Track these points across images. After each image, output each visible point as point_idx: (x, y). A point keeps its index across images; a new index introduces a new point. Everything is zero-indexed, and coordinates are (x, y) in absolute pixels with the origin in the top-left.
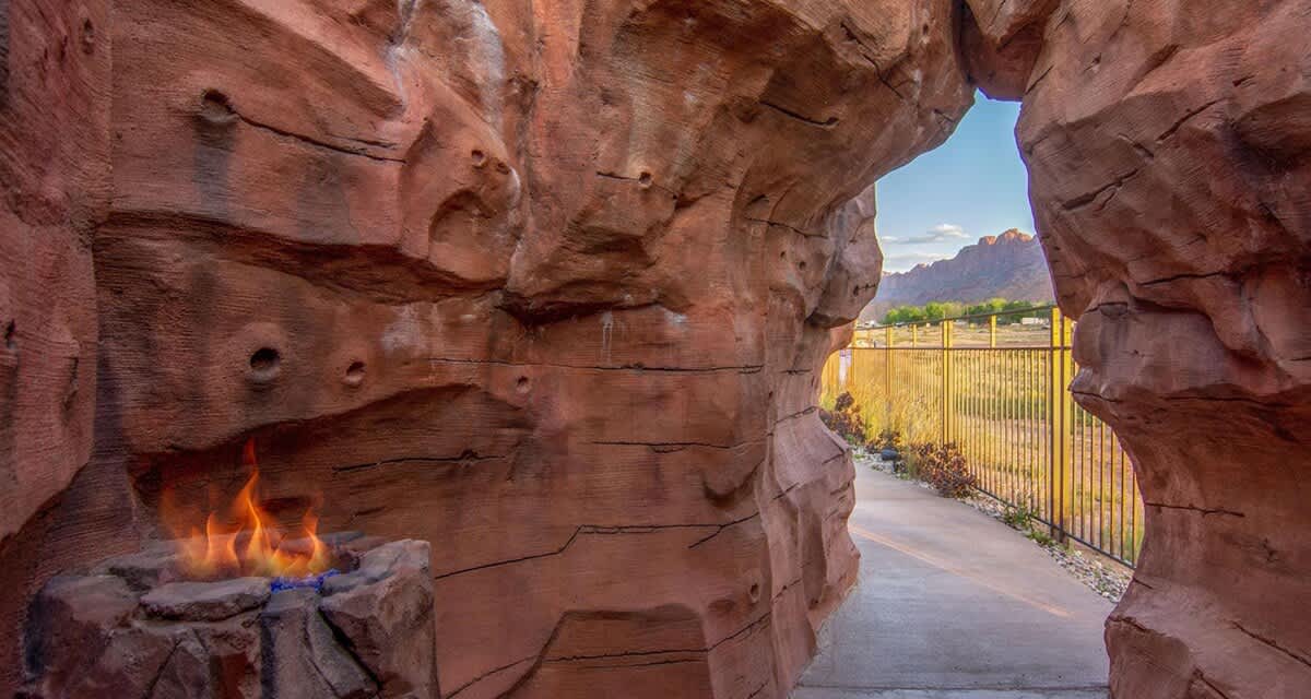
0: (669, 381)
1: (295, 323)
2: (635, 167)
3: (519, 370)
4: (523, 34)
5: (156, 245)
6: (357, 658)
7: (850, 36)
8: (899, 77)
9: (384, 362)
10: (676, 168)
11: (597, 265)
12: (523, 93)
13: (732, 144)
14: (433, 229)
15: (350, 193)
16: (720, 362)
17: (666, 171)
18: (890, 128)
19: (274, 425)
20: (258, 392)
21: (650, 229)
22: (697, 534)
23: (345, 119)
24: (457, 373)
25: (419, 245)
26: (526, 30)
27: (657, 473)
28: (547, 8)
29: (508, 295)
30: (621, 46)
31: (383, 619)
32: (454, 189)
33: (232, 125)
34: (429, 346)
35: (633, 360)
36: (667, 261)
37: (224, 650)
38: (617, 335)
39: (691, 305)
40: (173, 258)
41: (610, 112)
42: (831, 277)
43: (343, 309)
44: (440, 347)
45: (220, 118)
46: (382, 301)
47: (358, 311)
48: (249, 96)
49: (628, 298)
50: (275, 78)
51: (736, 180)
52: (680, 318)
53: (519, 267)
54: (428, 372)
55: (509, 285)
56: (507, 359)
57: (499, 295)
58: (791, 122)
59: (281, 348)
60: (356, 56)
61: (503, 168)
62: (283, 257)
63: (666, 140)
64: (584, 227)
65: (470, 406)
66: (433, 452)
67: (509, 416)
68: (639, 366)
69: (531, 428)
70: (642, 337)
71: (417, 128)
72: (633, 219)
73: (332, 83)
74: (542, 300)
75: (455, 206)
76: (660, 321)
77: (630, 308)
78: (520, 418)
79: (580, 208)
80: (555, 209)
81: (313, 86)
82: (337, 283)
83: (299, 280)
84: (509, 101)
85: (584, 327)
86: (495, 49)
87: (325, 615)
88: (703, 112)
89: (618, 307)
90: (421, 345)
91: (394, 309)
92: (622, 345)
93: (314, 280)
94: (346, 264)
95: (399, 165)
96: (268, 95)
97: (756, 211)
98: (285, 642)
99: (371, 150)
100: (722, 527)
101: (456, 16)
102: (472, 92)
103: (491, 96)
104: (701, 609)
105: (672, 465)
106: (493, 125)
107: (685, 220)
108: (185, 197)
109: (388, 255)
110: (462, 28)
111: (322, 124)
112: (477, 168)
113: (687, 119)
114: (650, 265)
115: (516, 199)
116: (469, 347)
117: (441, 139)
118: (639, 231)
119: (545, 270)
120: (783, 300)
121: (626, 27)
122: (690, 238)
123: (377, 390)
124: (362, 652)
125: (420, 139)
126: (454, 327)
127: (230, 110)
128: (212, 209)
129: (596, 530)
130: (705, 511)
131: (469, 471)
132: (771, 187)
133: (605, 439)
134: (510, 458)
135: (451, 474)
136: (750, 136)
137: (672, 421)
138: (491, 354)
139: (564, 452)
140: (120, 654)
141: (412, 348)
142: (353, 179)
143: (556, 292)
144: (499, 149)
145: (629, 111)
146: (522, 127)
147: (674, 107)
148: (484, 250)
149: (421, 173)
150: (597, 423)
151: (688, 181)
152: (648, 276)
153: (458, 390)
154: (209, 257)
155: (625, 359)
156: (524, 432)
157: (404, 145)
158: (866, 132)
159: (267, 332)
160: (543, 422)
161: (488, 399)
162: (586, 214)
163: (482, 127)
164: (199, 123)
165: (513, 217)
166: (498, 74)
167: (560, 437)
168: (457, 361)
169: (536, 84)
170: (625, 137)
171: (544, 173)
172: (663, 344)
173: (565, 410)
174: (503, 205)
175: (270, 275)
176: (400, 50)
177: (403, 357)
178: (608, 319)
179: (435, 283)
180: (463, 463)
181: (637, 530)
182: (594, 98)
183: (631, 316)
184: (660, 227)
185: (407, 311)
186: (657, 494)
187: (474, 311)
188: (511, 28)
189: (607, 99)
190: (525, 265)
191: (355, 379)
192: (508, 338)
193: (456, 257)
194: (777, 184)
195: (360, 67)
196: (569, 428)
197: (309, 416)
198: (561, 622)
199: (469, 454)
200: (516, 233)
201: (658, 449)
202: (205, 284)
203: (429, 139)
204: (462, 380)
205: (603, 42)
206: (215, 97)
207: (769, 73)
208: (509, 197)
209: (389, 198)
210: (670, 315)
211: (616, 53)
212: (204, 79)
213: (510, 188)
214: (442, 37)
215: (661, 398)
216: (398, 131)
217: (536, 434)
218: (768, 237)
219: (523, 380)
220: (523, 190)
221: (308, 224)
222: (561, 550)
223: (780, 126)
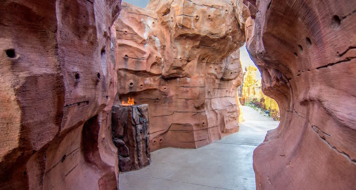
0: (188, 89)
1: (134, 80)
2: (179, 57)
3: (165, 87)
4: (163, 39)
5: (121, 72)
6: (140, 112)
7: (212, 34)
8: (227, 38)
9: (145, 85)
10: (185, 57)
11: (175, 71)
12: (163, 47)
13: (196, 52)
14: (151, 68)
15: (140, 64)
16: (196, 86)
17: (184, 57)
18: (228, 45)
19: (133, 92)
20: (131, 88)
21: (182, 66)
22: (194, 114)
23: (139, 55)
24: (155, 87)
25: (149, 70)
26: (164, 39)
27: (187, 103)
28: (166, 35)
29: (162, 76)
30: (175, 41)
31: (143, 109)
32: (153, 62)
33: (128, 58)
34: (151, 83)
35: (182, 85)
36: (186, 70)
37: (129, 109)
38: (179, 81)
39: (191, 77)
40: (122, 73)
41: (175, 50)
42: (225, 71)
43: (140, 78)
44: (152, 83)
45: (127, 58)
46: (145, 77)
47: (142, 79)
48: (130, 55)
49: (181, 76)
50: (132, 52)
51: (198, 57)
52: (189, 79)
53: (163, 72)
54: (151, 86)
55: (162, 75)
56: (163, 85)
57: (161, 76)
58: (207, 47)
59: (133, 83)
60: (141, 48)
61: (160, 58)
62: (133, 72)
63: (184, 53)
64: (172, 66)
65: (157, 92)
66: (152, 98)
67: (163, 94)
68: (183, 86)
69: (167, 96)
70: (183, 82)
71: (148, 55)
72: (180, 64)
73: (138, 51)
74: (167, 77)
75: (154, 64)
76: (186, 79)
77: (181, 77)
78: (165, 94)
79: (171, 63)
80: (168, 64)
81: (136, 52)
82: (139, 75)
83: (135, 75)
84: (161, 49)
85: (175, 81)
86: (159, 42)
87: (137, 108)
88: (190, 48)
89: (180, 77)
90: (150, 83)
91: (146, 78)
92: (180, 83)
93: (137, 75)
94: (140, 73)
95: (146, 60)
96: (131, 54)
97: (203, 61)
98: (134, 109)
99: (143, 59)
100: (198, 113)
101: (153, 39)
102: (156, 49)
103: (158, 49)
104: (193, 125)
105: (189, 102)
106: (159, 52)
107: (189, 64)
108: (123, 67)
109: (145, 72)
110: (154, 41)
111: (137, 57)
112: (157, 59)
113: (187, 49)
114: (184, 71)
115: (162, 63)
116: (156, 83)
117: (152, 56)
118: (181, 66)
119: (167, 72)
120: (211, 76)
121: (175, 39)
122: (190, 66)
123: (144, 89)
124: (141, 112)
125: (149, 56)
126: (154, 80)
127: (128, 57)
128: (126, 68)
129: (177, 112)
130: (195, 110)
131: (158, 102)
132: (206, 57)
133: (178, 98)
134: (164, 100)
135: (155, 102)
136: (199, 50)
137: (189, 95)
138: (160, 84)
139: (172, 100)
140: (120, 109)
141: (149, 83)
142: (141, 62)
143: (169, 75)
144: (160, 56)
145: (177, 49)
146: (164, 52)
147: (184, 48)
148: (158, 70)
149: (149, 60)
150: (177, 95)
151: (189, 58)
152: (183, 72)
153: (155, 89)
154: (126, 73)
155: (181, 85)
156: (166, 96)
157: (147, 58)
158: (223, 46)
159: (132, 81)
160: (169, 95)
161: (160, 91)
162: (172, 64)
163: (157, 53)
164: (125, 58)
165: (162, 65)
166: (160, 46)
167: (171, 97)
168: (155, 85)
169: (165, 46)
170: (177, 53)
171: (167, 58)
172: (187, 83)
173: (172, 93)
174: (161, 63)
175: (132, 74)
176: (146, 45)
177: (147, 85)
178: (178, 79)
179: (151, 75)
180: (157, 100)
181: (184, 112)
182: (172, 48)
183: (182, 79)
184: (184, 65)
185: (148, 78)
186: (187, 107)
187: (157, 78)
188: (161, 39)
189: (174, 48)
190: (164, 72)
191: (141, 87)
192: (163, 82)
193: (154, 71)
194: (207, 56)
195: (141, 49)
196: (173, 96)
197: (136, 91)
198: (171, 125)
199: (158, 99)
200: (163, 67)
201: (187, 100)
202: (125, 76)
203: (150, 56)
204: (156, 88)
205: (173, 41)
206: (126, 56)
207: (199, 41)
208: (162, 62)
209: (145, 65)
210: (188, 78)
211: (175, 42)
212: (125, 54)
213: (162, 61)
214: (152, 42)
215: (187, 91)
216: (146, 56)
217: (168, 97)
218: (206, 65)
219: (165, 88)
220: (164, 61)
221: (136, 69)
222: (172, 115)
223: (204, 48)
